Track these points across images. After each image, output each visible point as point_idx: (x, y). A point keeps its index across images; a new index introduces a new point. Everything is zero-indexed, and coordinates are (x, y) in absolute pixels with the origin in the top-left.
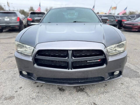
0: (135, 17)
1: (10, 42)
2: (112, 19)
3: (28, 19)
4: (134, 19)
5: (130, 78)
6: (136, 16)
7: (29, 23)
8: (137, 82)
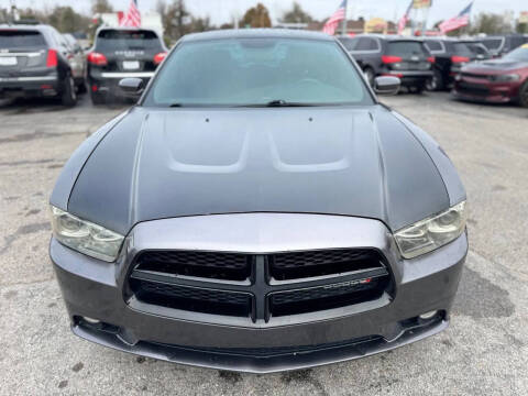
0: (502, 45)
1: (24, 158)
2: (415, 53)
3: (89, 59)
4: (495, 52)
5: (476, 316)
6: (506, 39)
7: (95, 74)
8: (501, 334)
